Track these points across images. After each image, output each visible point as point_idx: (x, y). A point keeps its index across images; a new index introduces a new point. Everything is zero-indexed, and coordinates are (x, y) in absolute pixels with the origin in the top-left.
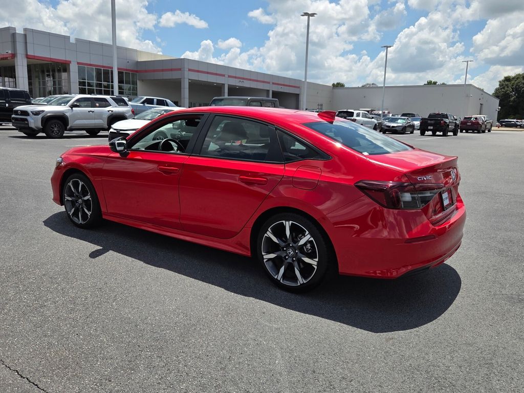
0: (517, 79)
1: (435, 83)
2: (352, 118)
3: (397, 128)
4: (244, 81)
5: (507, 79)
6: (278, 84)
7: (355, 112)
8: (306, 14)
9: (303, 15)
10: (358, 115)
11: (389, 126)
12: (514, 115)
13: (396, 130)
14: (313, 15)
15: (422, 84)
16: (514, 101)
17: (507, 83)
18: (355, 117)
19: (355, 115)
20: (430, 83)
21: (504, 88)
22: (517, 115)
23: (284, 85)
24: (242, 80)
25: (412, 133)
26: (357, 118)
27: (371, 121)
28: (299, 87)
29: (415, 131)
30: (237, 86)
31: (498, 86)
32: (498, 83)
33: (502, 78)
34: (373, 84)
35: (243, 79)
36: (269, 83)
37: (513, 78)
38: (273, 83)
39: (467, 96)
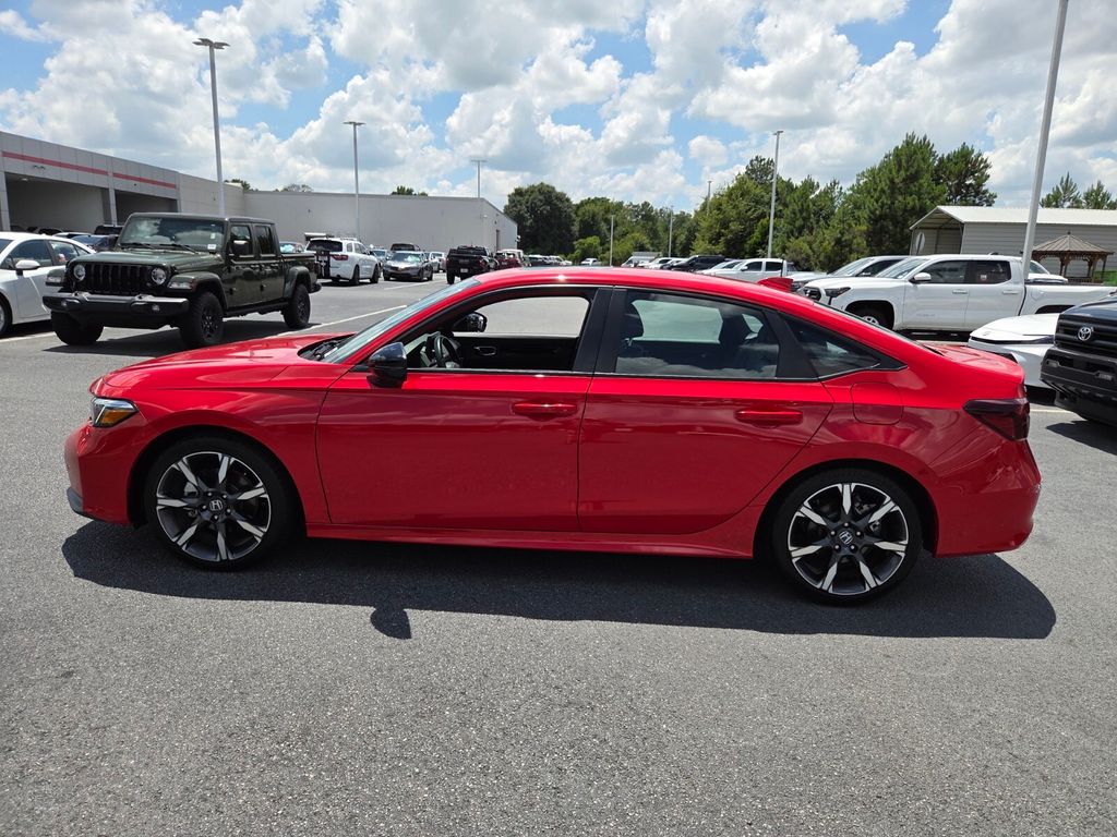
0: (532, 192)
1: (410, 192)
2: (340, 253)
3: (409, 272)
4: (44, 165)
5: (519, 192)
6: (127, 177)
7: (345, 243)
8: (205, 42)
9: (197, 44)
10: (349, 248)
11: (396, 268)
12: (533, 247)
13: (408, 274)
14: (220, 45)
15: (389, 192)
16: (531, 227)
17: (518, 198)
18: (344, 252)
19: (344, 247)
20: (401, 191)
21: (515, 206)
22: (537, 249)
23: (140, 180)
24: (39, 165)
25: (430, 279)
26: (349, 254)
27: (370, 260)
28: (174, 186)
29: (435, 276)
30: (25, 176)
31: (507, 203)
32: (507, 199)
33: (512, 191)
34: (303, 186)
35: (43, 161)
36: (105, 173)
37: (527, 191)
38: (115, 175)
39: (481, 218)
